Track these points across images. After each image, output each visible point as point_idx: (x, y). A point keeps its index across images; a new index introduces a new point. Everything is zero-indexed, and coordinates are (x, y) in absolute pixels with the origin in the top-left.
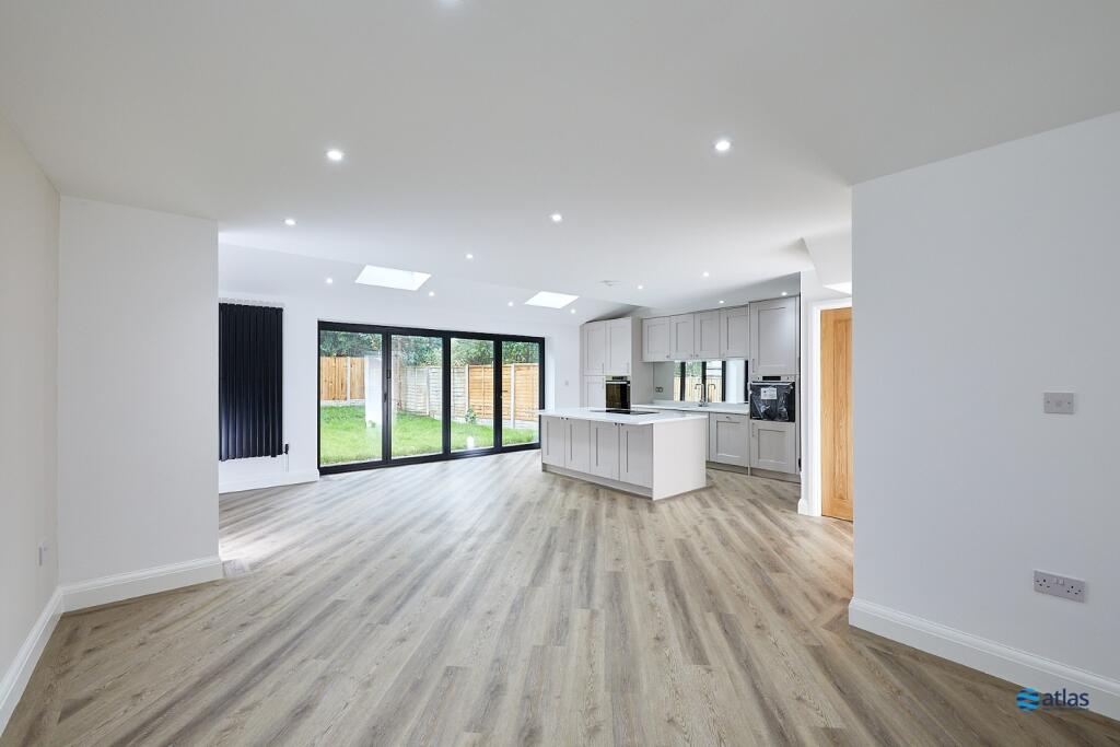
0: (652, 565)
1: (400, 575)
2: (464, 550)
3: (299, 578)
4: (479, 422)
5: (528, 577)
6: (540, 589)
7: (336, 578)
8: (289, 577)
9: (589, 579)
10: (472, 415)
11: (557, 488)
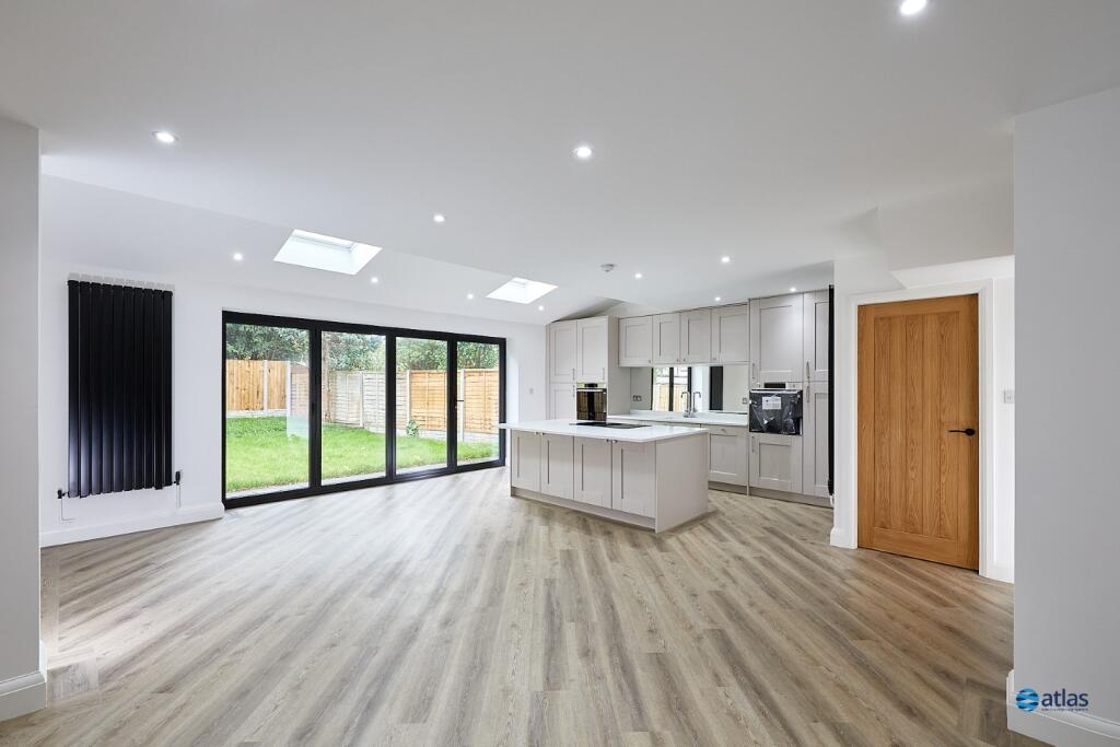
0: (699, 639)
1: (345, 681)
2: (435, 625)
3: (180, 698)
4: (423, 434)
5: (538, 671)
6: (562, 693)
7: (242, 693)
8: (163, 696)
9: (625, 669)
10: (415, 427)
11: (537, 520)
